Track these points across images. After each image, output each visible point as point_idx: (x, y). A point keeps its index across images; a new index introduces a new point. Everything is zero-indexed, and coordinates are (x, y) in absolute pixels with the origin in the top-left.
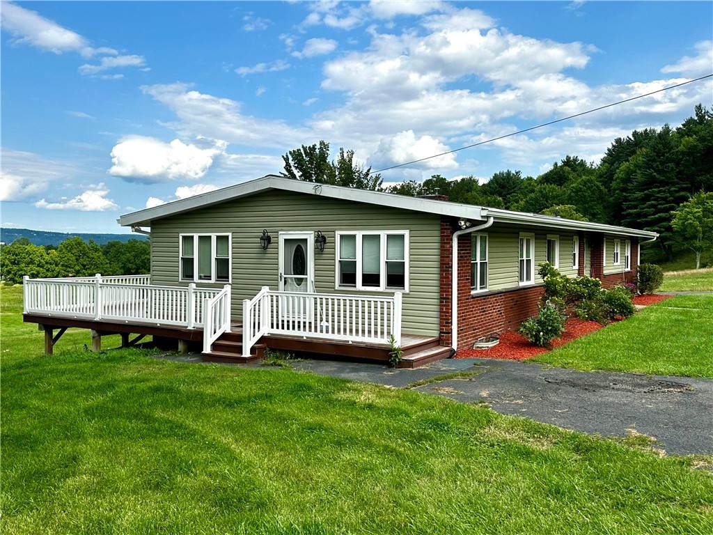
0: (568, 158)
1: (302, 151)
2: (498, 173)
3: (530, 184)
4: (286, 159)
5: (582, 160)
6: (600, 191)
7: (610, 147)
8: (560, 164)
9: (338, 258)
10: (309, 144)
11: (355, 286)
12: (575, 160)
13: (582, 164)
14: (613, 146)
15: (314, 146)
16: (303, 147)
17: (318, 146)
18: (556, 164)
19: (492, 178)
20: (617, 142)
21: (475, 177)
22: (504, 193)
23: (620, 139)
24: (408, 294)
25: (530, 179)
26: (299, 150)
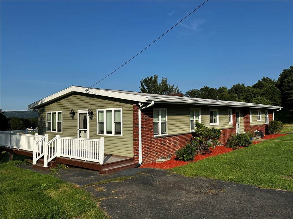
0: (264, 78)
1: (147, 79)
2: (235, 85)
3: (248, 89)
4: (142, 83)
5: (270, 79)
6: (277, 91)
7: (281, 73)
8: (261, 80)
9: (97, 121)
10: (150, 76)
11: (103, 134)
12: (267, 78)
13: (270, 80)
14: (282, 72)
15: (152, 77)
16: (148, 77)
17: (153, 77)
18: (259, 80)
19: (232, 87)
20: (284, 71)
21: (226, 86)
22: (237, 93)
23: (285, 69)
24: (122, 137)
25: (249, 87)
26: (146, 79)
